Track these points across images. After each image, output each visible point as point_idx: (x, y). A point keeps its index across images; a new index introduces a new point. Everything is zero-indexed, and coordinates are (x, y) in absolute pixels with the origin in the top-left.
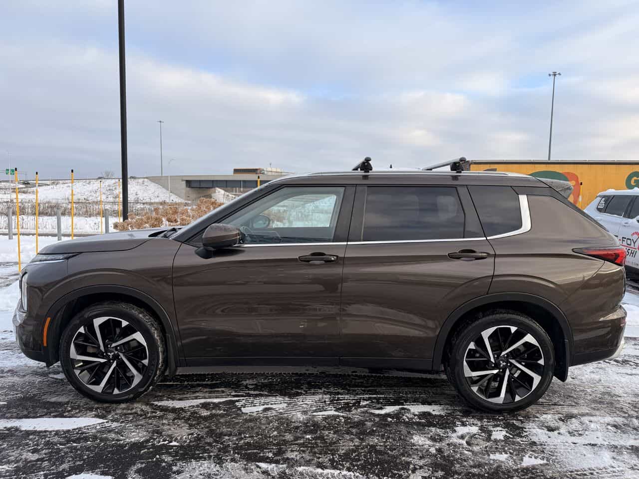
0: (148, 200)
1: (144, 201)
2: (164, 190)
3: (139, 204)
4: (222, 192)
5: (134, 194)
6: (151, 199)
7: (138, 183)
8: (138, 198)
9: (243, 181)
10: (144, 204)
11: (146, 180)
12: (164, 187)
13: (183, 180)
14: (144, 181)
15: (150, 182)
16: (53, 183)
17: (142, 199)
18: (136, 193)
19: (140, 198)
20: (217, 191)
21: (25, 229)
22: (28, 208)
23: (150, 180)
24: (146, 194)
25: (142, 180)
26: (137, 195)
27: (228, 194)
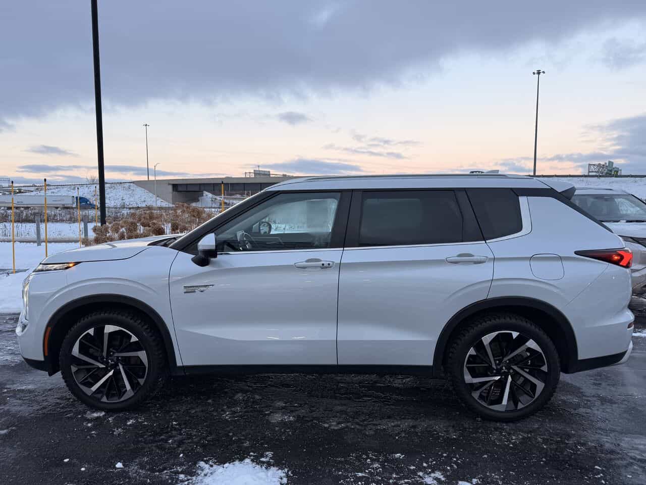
0: (135, 205)
1: (131, 206)
2: (151, 195)
3: (125, 209)
4: (210, 195)
5: (120, 200)
6: (137, 204)
7: (124, 187)
8: (124, 203)
9: (231, 184)
10: (130, 209)
11: (131, 184)
12: (150, 192)
13: (169, 184)
14: (130, 186)
15: (135, 186)
16: (37, 189)
17: (128, 204)
18: (123, 198)
19: (126, 203)
20: (204, 195)
21: (7, 236)
22: (11, 216)
23: (136, 184)
24: (132, 199)
25: (128, 184)
26: (123, 200)
27: (216, 197)
